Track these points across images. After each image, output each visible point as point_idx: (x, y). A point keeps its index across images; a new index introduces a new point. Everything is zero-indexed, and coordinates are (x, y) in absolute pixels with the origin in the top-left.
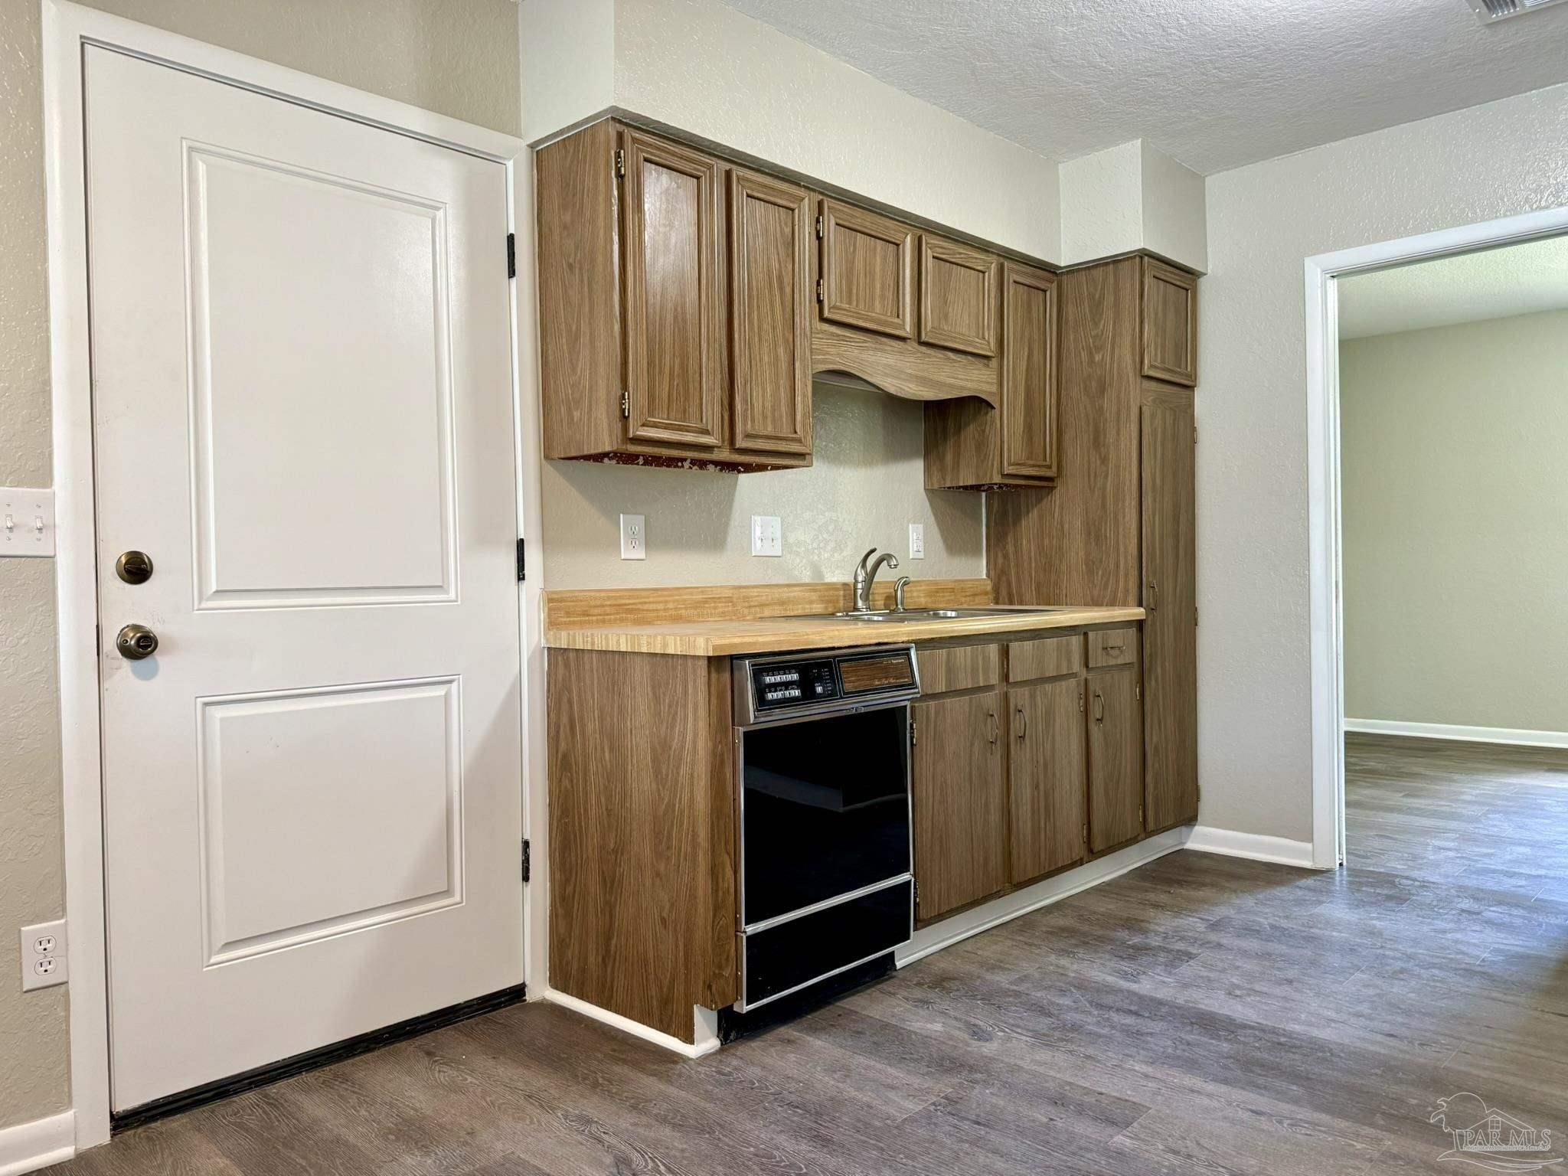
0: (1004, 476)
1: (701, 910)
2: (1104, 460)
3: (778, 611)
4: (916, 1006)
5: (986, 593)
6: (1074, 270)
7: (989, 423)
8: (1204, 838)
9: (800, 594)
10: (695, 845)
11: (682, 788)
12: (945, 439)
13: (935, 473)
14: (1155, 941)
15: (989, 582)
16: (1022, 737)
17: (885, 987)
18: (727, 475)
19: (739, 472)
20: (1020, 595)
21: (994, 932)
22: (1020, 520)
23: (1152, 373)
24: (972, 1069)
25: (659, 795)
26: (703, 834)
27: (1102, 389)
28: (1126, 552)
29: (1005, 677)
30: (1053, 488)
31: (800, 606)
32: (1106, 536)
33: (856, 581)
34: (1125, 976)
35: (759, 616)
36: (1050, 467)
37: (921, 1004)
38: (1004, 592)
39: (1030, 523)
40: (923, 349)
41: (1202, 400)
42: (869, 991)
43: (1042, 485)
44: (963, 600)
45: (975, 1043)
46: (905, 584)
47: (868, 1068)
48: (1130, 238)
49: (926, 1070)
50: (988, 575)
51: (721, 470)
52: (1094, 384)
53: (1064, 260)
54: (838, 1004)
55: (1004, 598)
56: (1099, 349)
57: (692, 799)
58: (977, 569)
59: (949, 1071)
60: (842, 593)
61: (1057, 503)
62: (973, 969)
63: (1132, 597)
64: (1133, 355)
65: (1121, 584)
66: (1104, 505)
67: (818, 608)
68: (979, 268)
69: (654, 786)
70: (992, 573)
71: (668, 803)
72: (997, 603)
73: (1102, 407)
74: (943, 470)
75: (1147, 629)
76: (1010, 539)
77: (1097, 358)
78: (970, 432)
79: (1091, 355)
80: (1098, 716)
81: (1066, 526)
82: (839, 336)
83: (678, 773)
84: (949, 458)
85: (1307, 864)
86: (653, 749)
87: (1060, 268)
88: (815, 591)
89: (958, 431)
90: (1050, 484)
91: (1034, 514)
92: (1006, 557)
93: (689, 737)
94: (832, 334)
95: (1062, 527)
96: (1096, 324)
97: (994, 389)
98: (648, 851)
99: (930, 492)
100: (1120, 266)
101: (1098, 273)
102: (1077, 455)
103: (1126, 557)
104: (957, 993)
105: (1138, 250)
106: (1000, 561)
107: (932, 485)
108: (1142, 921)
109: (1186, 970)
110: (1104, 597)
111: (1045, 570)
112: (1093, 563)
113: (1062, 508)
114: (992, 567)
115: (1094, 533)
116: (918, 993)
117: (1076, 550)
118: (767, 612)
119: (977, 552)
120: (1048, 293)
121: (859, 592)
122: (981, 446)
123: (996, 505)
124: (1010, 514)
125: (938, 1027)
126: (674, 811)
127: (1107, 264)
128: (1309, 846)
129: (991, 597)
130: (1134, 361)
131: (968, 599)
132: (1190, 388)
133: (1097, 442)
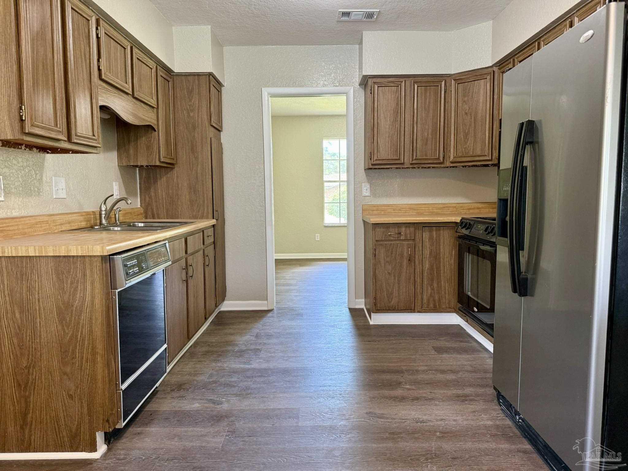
0: (161, 162)
1: (100, 384)
2: (197, 158)
3: (67, 227)
4: (180, 400)
5: (141, 214)
6: (180, 75)
7: (153, 137)
8: (227, 306)
9: (77, 218)
10: (94, 353)
11: (82, 327)
12: (129, 142)
13: (124, 158)
14: (243, 348)
15: (142, 209)
16: (192, 277)
17: (158, 396)
18: (42, 155)
19: (48, 153)
20: (158, 214)
21: (181, 360)
22: (157, 181)
23: (214, 125)
24: (227, 417)
25: (64, 332)
26: (100, 347)
27: (194, 128)
28: (207, 196)
29: (186, 252)
30: (172, 169)
31: (77, 224)
32: (198, 191)
33: (101, 210)
34: (245, 363)
35: (60, 230)
36: (173, 159)
37: (181, 398)
38: (150, 213)
39: (162, 182)
40: (134, 100)
41: (224, 136)
42: (153, 400)
43: (169, 166)
44: (135, 217)
45: (218, 407)
46: (120, 211)
47: (186, 432)
48: (206, 67)
49: (210, 424)
50: (141, 206)
51: (39, 151)
52: (190, 126)
53: (177, 69)
54: (145, 410)
55: (150, 216)
56: (192, 111)
57: (91, 332)
58: (136, 203)
59: (219, 421)
60: (92, 216)
61: (175, 175)
62: (187, 377)
63: (210, 215)
64: (207, 115)
65: (206, 210)
66: (197, 178)
67: (83, 224)
68: (151, 66)
69: (60, 328)
70: (143, 205)
71: (72, 335)
72: (146, 218)
73: (195, 136)
74: (128, 157)
75: (216, 227)
76: (152, 190)
77: (192, 114)
78: (143, 140)
79: (188, 113)
80: (207, 264)
81: (180, 185)
82: (107, 89)
83: (79, 319)
84: (131, 151)
85: (266, 309)
86: (58, 308)
87: (174, 72)
88: (82, 215)
89: (136, 139)
90: (173, 167)
91: (164, 179)
92: (150, 197)
93: (88, 298)
94: (104, 87)
95: (178, 185)
96: (190, 100)
97: (156, 123)
98: (55, 363)
99: (121, 167)
100: (201, 77)
101: (191, 78)
102: (183, 156)
103: (207, 199)
104: (191, 389)
105: (209, 73)
106: (147, 199)
107: (122, 163)
108: (232, 341)
109: (263, 355)
110: (199, 215)
111: (170, 203)
112: (193, 201)
113: (177, 177)
114: (143, 201)
115: (193, 189)
116: (175, 394)
117: (185, 196)
118: (64, 228)
119: (136, 195)
120: (170, 83)
121: (103, 216)
122: (149, 148)
123: (144, 175)
124: (152, 179)
125: (197, 405)
126: (77, 338)
127: (195, 75)
128: (266, 302)
129: (144, 215)
130: (208, 119)
131: (136, 217)
132: (219, 131)
133: (193, 149)
